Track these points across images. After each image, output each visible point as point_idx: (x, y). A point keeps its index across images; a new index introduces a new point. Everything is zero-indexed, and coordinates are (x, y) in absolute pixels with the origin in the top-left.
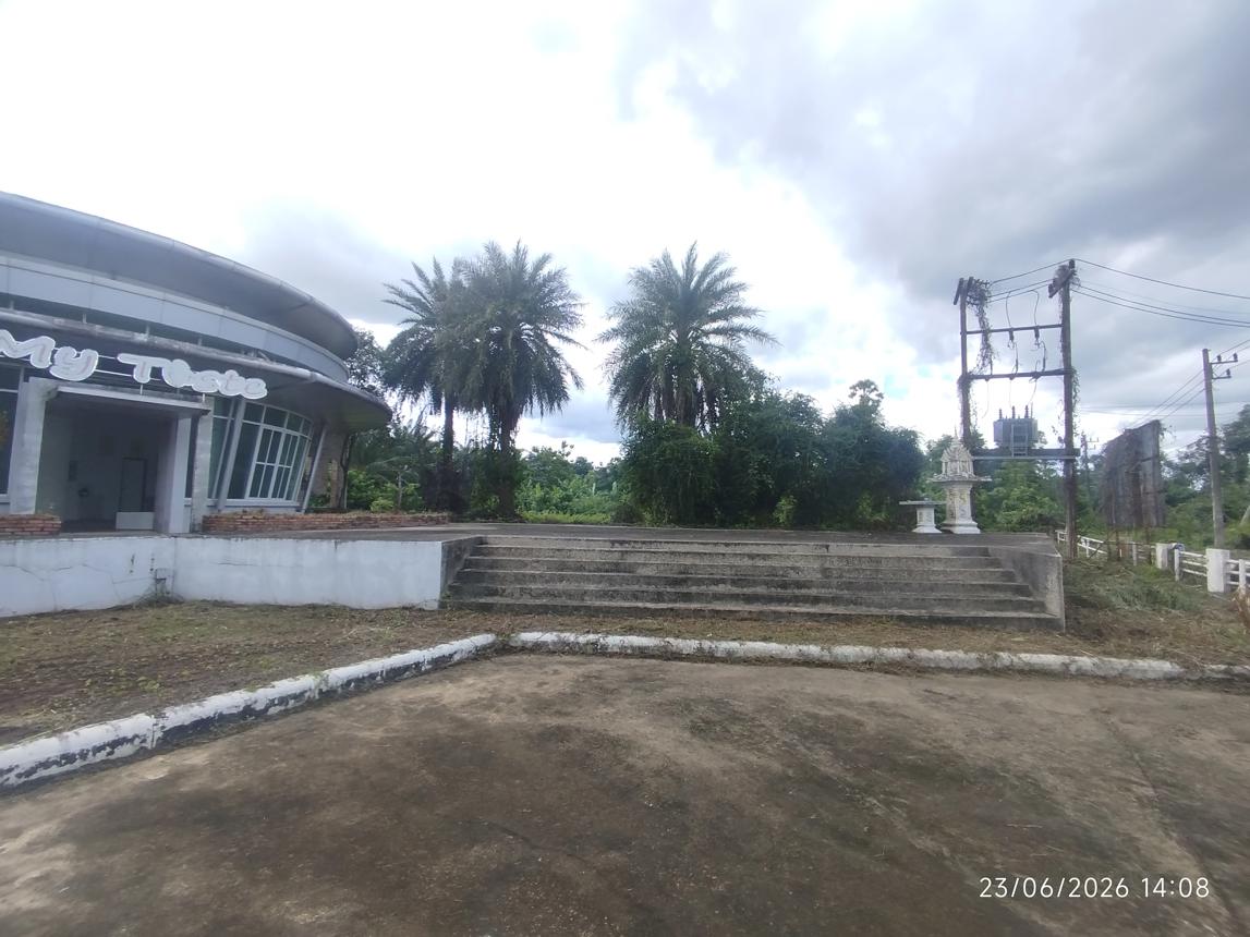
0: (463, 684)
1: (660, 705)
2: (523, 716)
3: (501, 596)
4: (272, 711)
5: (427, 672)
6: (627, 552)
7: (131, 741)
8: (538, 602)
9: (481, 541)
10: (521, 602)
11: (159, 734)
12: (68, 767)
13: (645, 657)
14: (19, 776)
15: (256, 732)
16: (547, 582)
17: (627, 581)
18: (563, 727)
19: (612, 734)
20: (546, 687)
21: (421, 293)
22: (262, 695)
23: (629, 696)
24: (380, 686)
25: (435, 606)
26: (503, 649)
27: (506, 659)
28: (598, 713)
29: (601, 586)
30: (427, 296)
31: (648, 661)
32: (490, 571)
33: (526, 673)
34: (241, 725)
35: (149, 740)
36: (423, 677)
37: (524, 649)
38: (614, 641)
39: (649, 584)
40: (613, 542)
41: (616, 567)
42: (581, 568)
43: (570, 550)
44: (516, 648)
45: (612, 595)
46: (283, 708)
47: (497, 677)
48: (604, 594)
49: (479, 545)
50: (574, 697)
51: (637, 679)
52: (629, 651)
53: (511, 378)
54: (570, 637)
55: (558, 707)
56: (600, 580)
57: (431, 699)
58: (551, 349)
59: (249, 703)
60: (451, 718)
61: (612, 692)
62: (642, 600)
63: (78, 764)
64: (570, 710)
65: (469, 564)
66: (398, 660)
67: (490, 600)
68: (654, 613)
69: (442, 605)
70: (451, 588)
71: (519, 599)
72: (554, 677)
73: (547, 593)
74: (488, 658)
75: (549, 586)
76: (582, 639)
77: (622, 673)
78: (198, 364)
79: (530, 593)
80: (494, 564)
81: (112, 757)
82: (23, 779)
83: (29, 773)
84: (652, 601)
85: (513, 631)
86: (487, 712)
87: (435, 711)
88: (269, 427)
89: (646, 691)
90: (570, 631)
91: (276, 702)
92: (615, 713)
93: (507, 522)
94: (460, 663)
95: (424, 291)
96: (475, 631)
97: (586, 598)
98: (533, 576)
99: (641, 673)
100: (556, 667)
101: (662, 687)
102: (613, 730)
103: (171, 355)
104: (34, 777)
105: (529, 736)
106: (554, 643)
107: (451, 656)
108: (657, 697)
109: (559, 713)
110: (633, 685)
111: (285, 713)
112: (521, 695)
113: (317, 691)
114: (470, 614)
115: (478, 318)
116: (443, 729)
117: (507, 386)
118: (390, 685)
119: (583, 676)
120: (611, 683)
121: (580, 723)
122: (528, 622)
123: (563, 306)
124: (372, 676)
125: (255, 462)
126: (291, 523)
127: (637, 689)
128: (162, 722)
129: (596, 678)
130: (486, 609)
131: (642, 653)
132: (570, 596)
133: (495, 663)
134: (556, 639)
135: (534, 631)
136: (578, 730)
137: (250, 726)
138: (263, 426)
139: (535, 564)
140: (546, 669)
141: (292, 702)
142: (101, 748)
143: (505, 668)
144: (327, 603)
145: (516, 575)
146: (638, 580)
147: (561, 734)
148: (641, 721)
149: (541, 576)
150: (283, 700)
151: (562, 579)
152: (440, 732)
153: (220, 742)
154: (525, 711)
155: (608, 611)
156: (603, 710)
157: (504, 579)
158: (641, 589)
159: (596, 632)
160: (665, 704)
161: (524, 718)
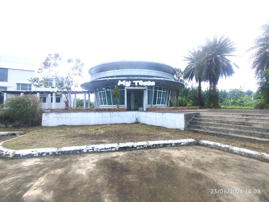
0: (180, 151)
1: (249, 179)
2: (191, 166)
3: (201, 129)
4: (138, 148)
5: (174, 146)
6: (249, 119)
7: (114, 148)
8: (212, 132)
9: (198, 114)
10: (207, 131)
11: (118, 148)
12: (105, 150)
13: (251, 158)
14: (99, 150)
15: (133, 152)
16: (216, 126)
17: (248, 129)
18: (202, 174)
19: (219, 184)
20: (204, 159)
21: (191, 56)
22: (136, 144)
23: (235, 171)
24: (161, 147)
25: (183, 130)
26: (197, 144)
27: (197, 147)
28: (218, 173)
29: (236, 129)
30: (192, 56)
31: (252, 159)
32: (199, 122)
33: (200, 153)
34: (131, 150)
35: (117, 148)
36: (172, 147)
37: (203, 145)
38: (236, 149)
39: (258, 131)
40: (243, 116)
41: (243, 124)
42: (229, 123)
43: (225, 117)
44: (201, 144)
45: (241, 133)
46: (140, 148)
47: (191, 152)
48: (237, 132)
49: (197, 115)
50: (211, 165)
51: (243, 166)
52: (243, 154)
53: (214, 71)
54: (219, 144)
55: (204, 167)
56: (236, 127)
57: (170, 154)
58: (227, 60)
59: (133, 145)
60: (171, 161)
61: (228, 167)
62: (254, 136)
63: (107, 150)
64: (208, 169)
65: (194, 119)
66: (166, 142)
67: (198, 130)
68: (260, 142)
69: (185, 129)
70: (188, 125)
71: (206, 130)
72: (208, 156)
73: (215, 130)
74: (191, 146)
75: (216, 128)
76: (223, 146)
77: (237, 161)
78: (144, 81)
79: (210, 129)
80: (200, 120)
81: (112, 150)
82: (100, 151)
83: (101, 150)
84: (259, 137)
85: (200, 139)
86: (181, 162)
87: (169, 158)
88: (159, 91)
89: (244, 171)
90: (220, 142)
91: (138, 146)
92: (225, 176)
93: (216, 109)
94: (183, 145)
95: (191, 55)
96: (190, 138)
97: (229, 133)
98: (211, 124)
99: (245, 163)
100: (211, 153)
101: (253, 172)
102: (220, 182)
103: (140, 80)
104: (101, 151)
105: (188, 173)
106: (213, 145)
107: (181, 143)
108: (248, 176)
109: (203, 169)
110: (239, 167)
111: (140, 149)
112: (194, 159)
113: (146, 146)
114: (191, 133)
115: (204, 57)
116: (167, 163)
117: (213, 73)
118: (163, 147)
119: (219, 158)
120: (229, 163)
121: (208, 175)
122: (206, 137)
123: (230, 46)
124: (159, 145)
125: (157, 98)
126: (160, 109)
127: (240, 169)
128: (119, 146)
129: (224, 160)
130: (196, 132)
131: (249, 156)
132: (223, 131)
133: (193, 147)
134: (214, 144)
135: (207, 140)
136: (206, 177)
137: (133, 150)
138: (158, 91)
139: (212, 121)
140: (207, 153)
141: (141, 147)
142: (110, 148)
143: (195, 149)
144: (161, 126)
145: (206, 124)
146: (253, 129)
147: (199, 176)
148: (235, 183)
149: (214, 124)
150: (140, 146)
151: (221, 126)
152: (166, 164)
153: (127, 152)
154: (193, 165)
155: (237, 138)
156: (221, 173)
157: (203, 124)
158: (254, 132)
159: (229, 144)
160: (251, 180)
161: (190, 167)
